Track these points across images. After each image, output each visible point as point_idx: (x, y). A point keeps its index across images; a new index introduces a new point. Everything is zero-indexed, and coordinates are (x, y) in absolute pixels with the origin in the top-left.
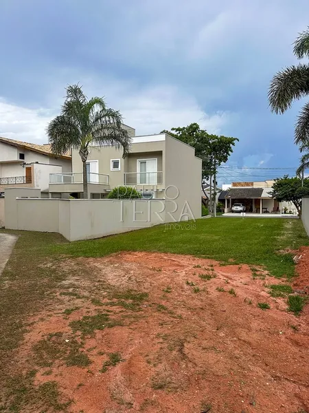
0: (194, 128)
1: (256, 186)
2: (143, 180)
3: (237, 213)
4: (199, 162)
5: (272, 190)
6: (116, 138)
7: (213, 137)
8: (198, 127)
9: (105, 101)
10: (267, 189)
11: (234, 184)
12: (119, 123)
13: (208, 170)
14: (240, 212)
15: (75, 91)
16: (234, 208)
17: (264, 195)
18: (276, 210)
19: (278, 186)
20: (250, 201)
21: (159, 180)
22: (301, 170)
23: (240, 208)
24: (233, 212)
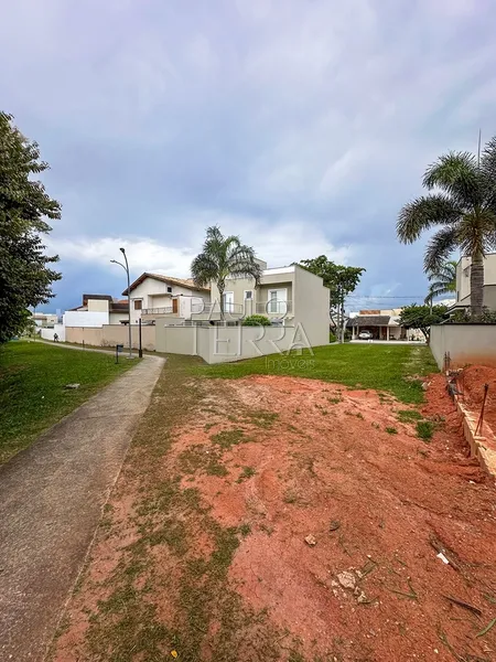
0: (322, 259)
1: (383, 314)
2: (274, 309)
3: (364, 340)
4: (328, 291)
5: (399, 318)
6: (249, 271)
7: (341, 268)
8: (326, 259)
9: (240, 239)
10: (394, 317)
11: (362, 312)
12: (252, 258)
13: (336, 299)
14: (367, 339)
15: (214, 232)
16: (361, 335)
17: (391, 323)
18: (404, 337)
19: (406, 313)
20: (377, 329)
21: (289, 309)
22: (430, 298)
23: (367, 335)
24: (360, 338)
